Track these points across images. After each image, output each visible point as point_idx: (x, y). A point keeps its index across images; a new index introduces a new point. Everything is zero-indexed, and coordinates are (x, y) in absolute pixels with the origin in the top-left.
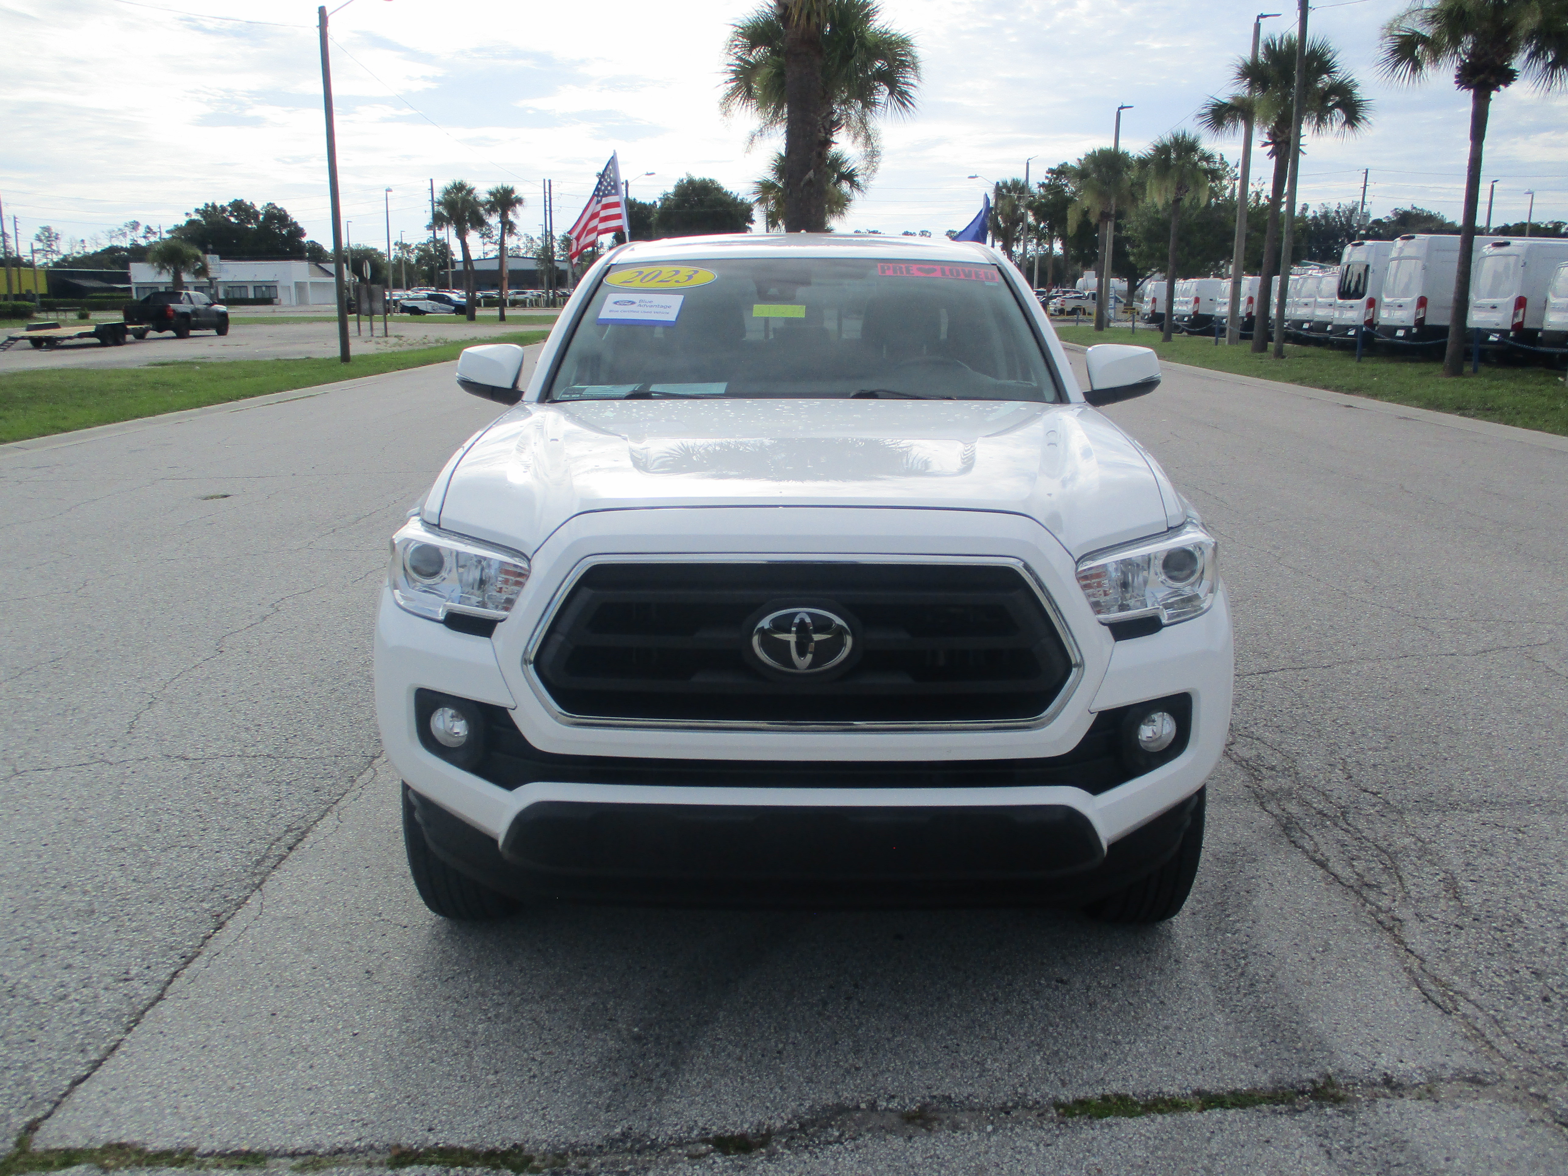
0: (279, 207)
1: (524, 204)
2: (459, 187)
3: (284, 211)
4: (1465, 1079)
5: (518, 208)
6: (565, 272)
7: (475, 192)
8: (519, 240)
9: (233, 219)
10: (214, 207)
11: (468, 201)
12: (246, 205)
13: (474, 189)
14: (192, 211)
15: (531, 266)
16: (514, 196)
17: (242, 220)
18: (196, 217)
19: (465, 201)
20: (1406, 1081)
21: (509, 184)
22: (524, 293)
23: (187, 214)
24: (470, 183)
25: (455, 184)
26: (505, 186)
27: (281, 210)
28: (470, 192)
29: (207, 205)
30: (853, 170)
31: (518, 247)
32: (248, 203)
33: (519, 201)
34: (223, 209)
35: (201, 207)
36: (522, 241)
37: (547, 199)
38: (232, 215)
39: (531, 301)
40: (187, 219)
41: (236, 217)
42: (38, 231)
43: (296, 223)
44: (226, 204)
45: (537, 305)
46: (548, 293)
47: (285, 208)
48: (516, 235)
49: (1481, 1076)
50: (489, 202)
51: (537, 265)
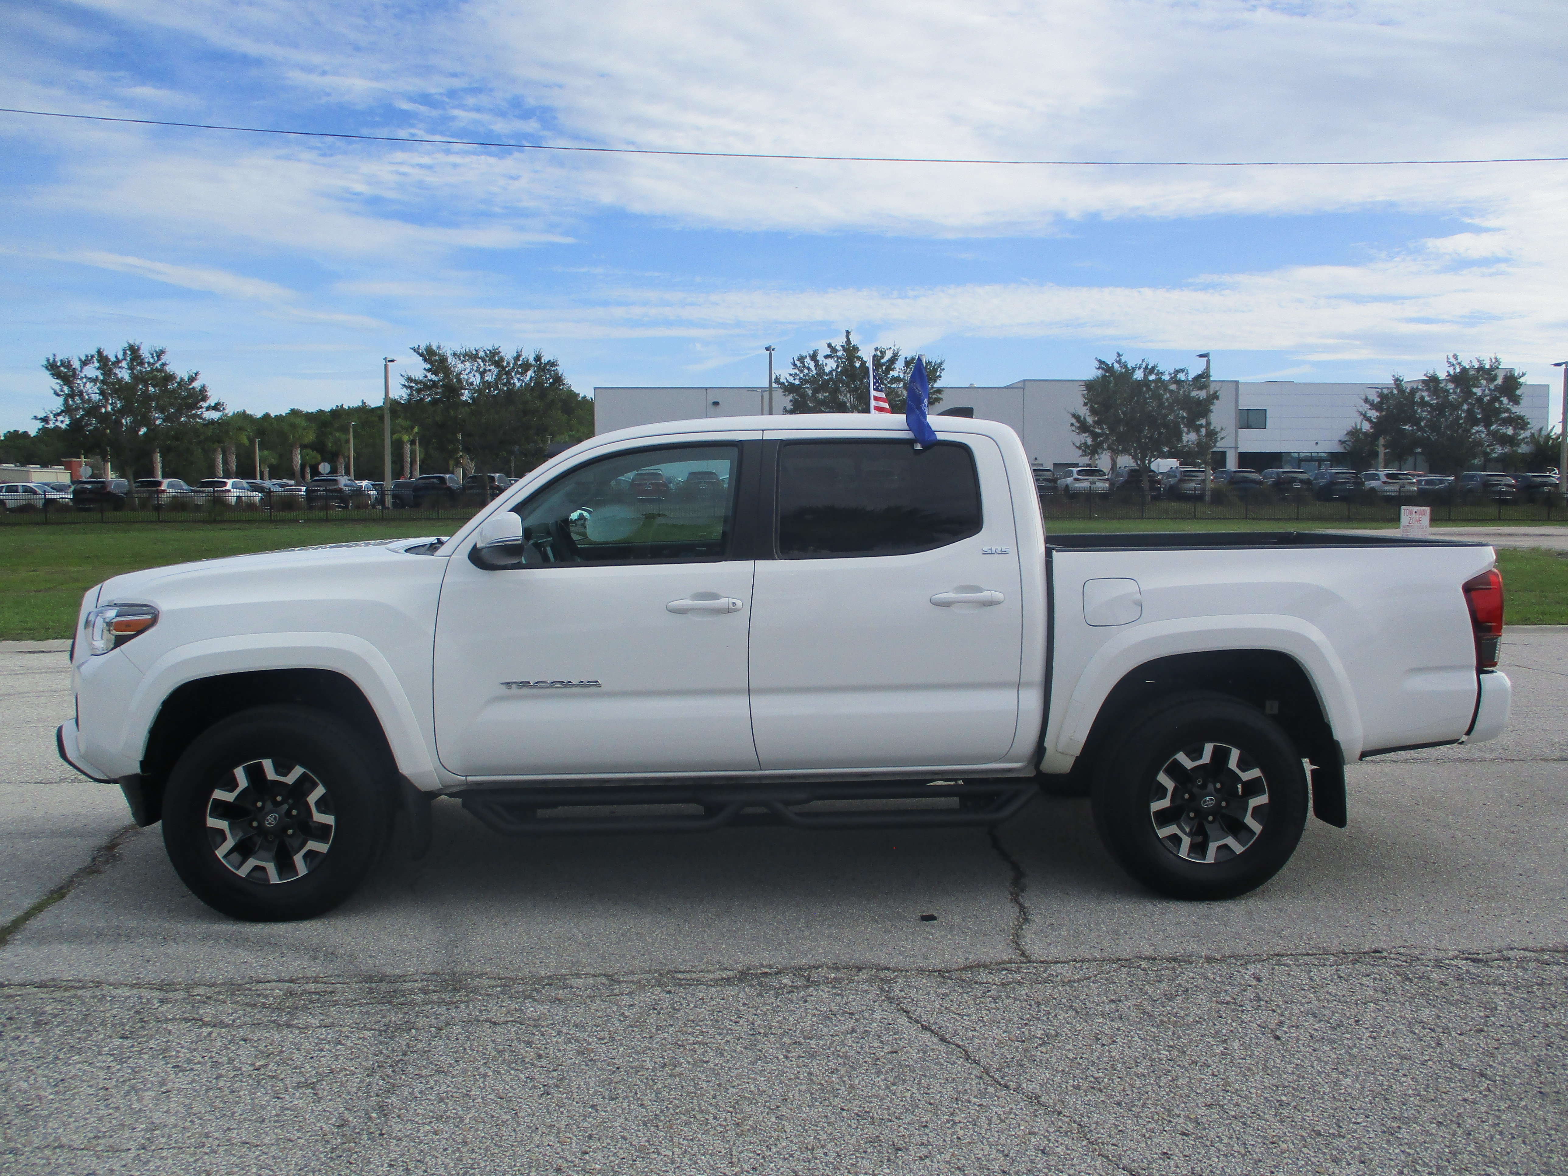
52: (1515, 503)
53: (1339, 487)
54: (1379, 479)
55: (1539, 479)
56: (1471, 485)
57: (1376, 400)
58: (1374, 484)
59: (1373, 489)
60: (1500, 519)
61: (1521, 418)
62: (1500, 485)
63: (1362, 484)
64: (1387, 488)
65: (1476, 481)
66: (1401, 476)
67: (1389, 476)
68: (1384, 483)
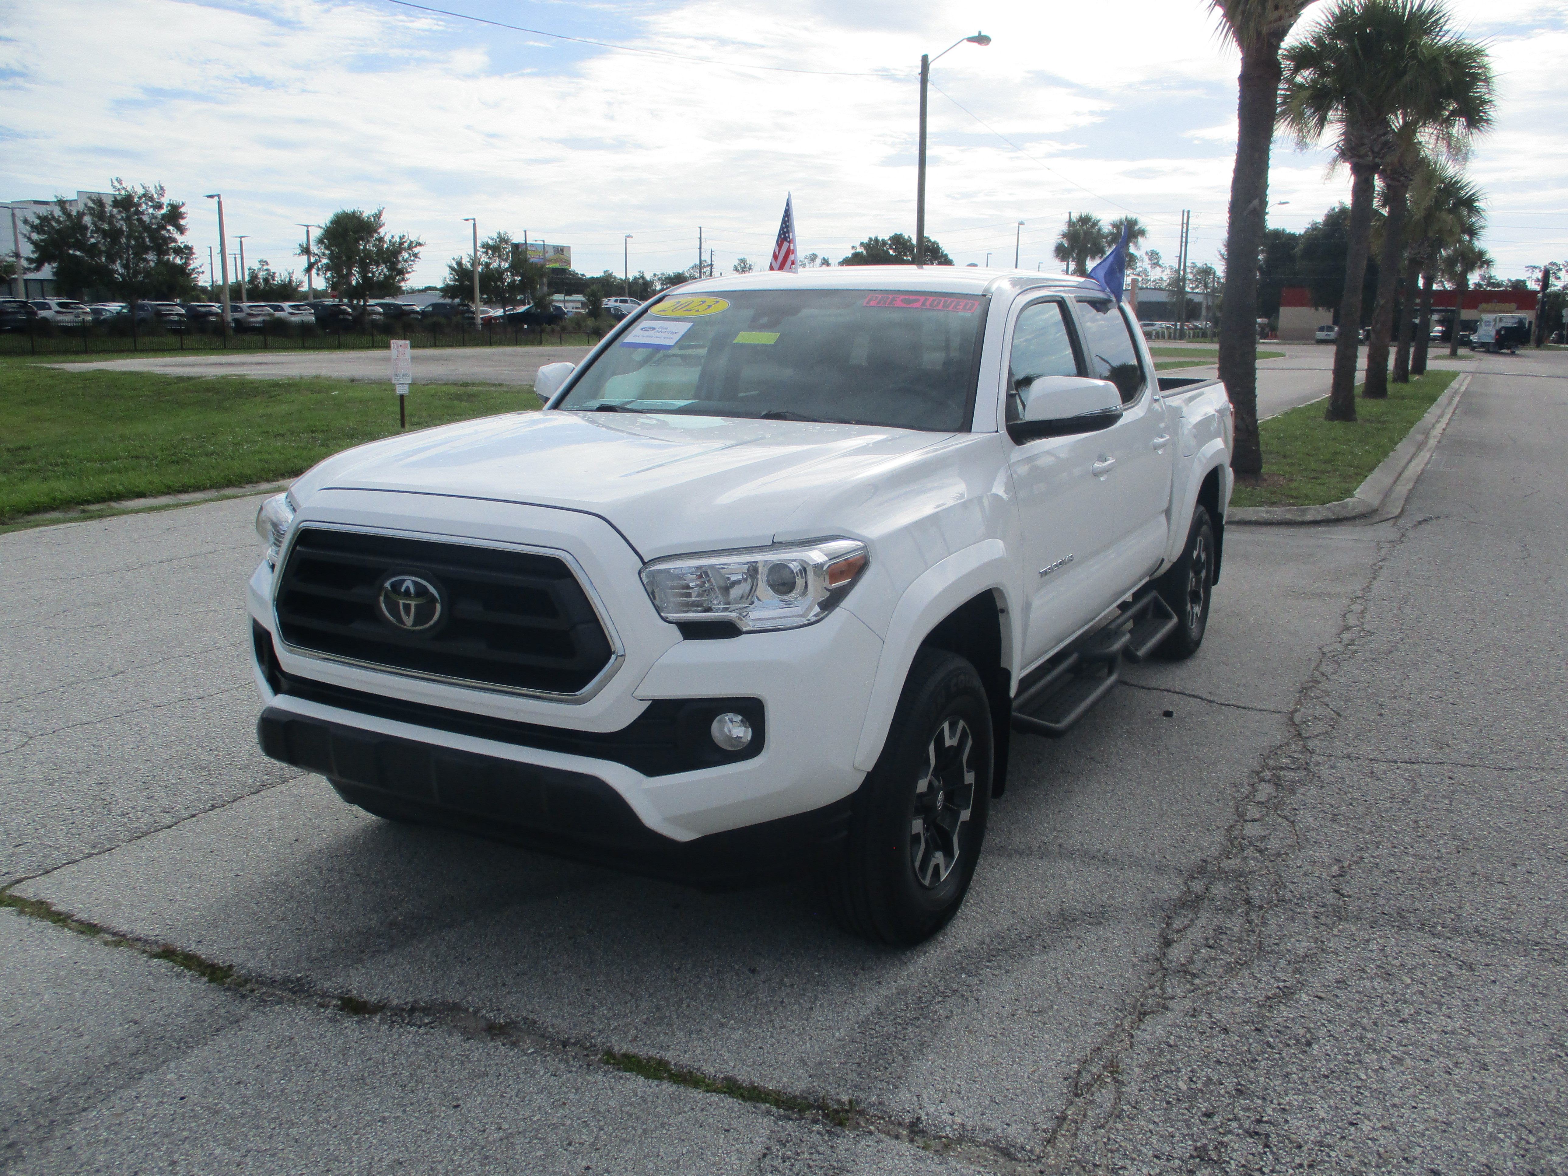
0: (933, 240)
1: (1147, 236)
2: (1085, 220)
3: (938, 245)
4: (997, 1148)
5: (1140, 240)
6: (1199, 304)
7: (1100, 224)
8: (1163, 271)
9: (891, 252)
10: (876, 240)
11: (1091, 233)
12: (903, 238)
13: (1099, 221)
14: (857, 245)
15: (1162, 297)
16: (1137, 228)
17: (899, 253)
18: (860, 250)
19: (1087, 233)
20: (932, 1131)
21: (1132, 216)
22: (1153, 325)
23: (853, 247)
24: (1095, 215)
25: (1081, 217)
26: (1129, 217)
27: (934, 243)
28: (1095, 224)
29: (870, 239)
30: (1473, 194)
31: (1161, 279)
32: (906, 237)
33: (1142, 233)
34: (884, 243)
35: (866, 241)
36: (1165, 273)
37: (1185, 230)
38: (891, 248)
39: (1157, 333)
40: (853, 252)
41: (894, 250)
42: (736, 262)
43: (946, 255)
44: (886, 238)
45: (1163, 337)
46: (1175, 325)
47: (938, 241)
48: (1160, 266)
49: (1012, 1150)
50: (1111, 234)
51: (1169, 296)
52: (188, 332)
53: (10, 317)
54: (50, 308)
55: (204, 309)
56: (142, 314)
57: (37, 222)
58: (43, 313)
59: (44, 319)
60: (182, 349)
61: (186, 247)
62: (172, 314)
63: (35, 314)
64: (60, 318)
65: (148, 310)
66: (73, 306)
67: (60, 305)
68: (58, 312)
